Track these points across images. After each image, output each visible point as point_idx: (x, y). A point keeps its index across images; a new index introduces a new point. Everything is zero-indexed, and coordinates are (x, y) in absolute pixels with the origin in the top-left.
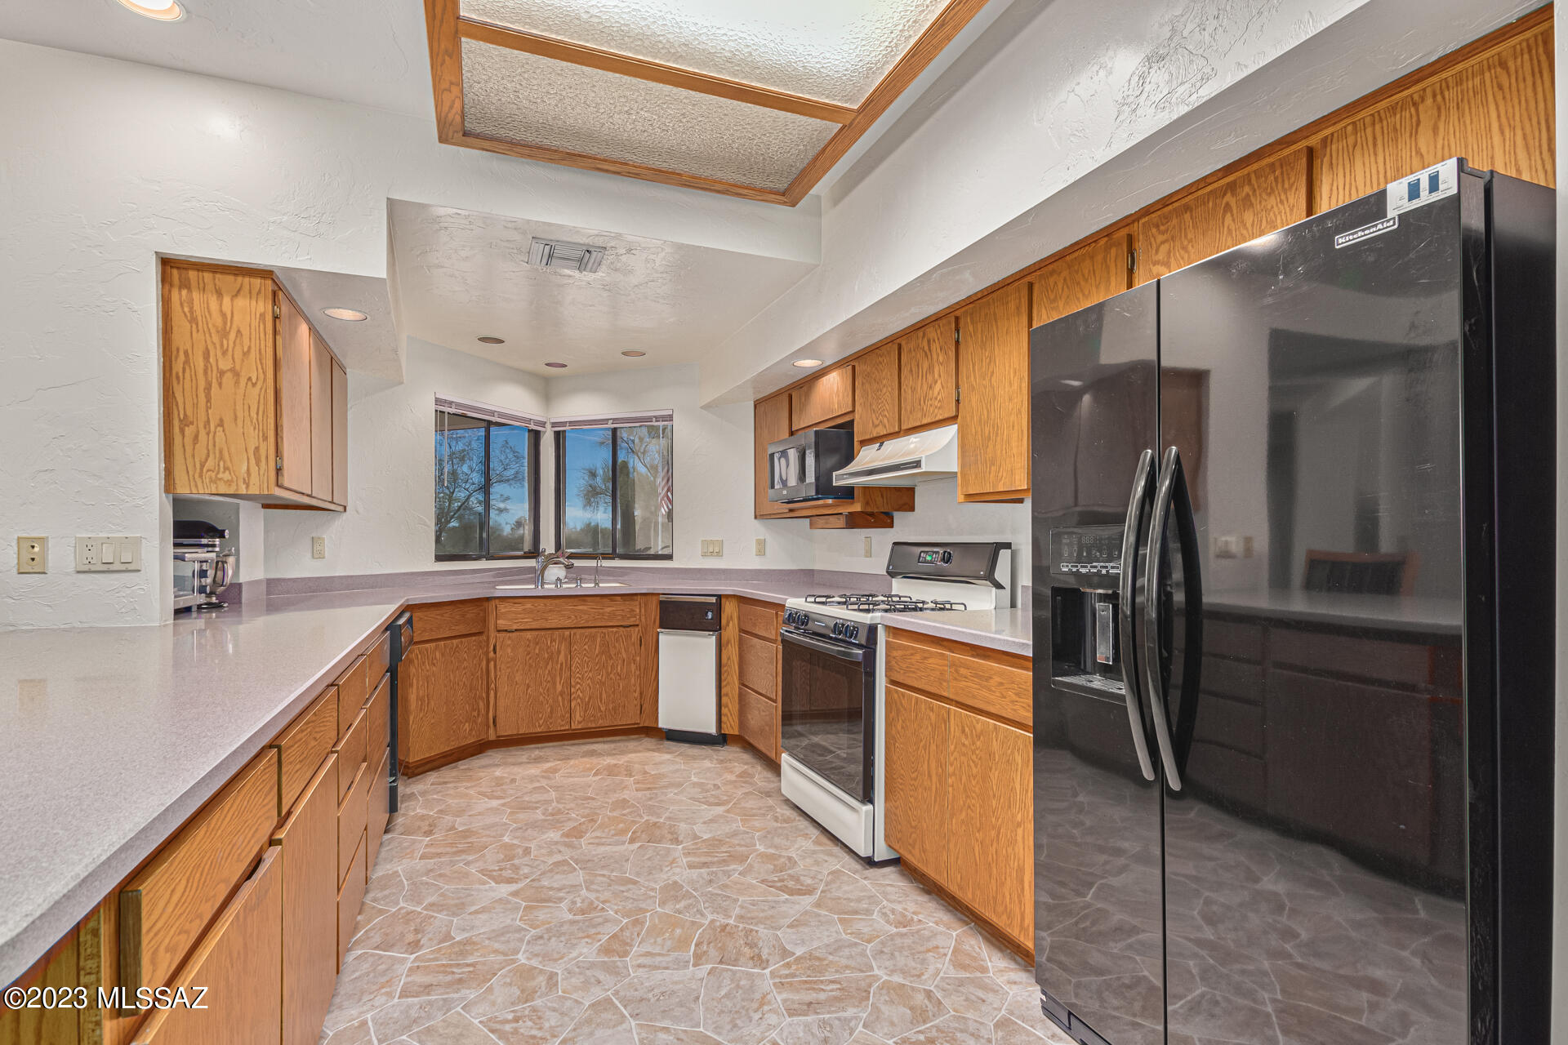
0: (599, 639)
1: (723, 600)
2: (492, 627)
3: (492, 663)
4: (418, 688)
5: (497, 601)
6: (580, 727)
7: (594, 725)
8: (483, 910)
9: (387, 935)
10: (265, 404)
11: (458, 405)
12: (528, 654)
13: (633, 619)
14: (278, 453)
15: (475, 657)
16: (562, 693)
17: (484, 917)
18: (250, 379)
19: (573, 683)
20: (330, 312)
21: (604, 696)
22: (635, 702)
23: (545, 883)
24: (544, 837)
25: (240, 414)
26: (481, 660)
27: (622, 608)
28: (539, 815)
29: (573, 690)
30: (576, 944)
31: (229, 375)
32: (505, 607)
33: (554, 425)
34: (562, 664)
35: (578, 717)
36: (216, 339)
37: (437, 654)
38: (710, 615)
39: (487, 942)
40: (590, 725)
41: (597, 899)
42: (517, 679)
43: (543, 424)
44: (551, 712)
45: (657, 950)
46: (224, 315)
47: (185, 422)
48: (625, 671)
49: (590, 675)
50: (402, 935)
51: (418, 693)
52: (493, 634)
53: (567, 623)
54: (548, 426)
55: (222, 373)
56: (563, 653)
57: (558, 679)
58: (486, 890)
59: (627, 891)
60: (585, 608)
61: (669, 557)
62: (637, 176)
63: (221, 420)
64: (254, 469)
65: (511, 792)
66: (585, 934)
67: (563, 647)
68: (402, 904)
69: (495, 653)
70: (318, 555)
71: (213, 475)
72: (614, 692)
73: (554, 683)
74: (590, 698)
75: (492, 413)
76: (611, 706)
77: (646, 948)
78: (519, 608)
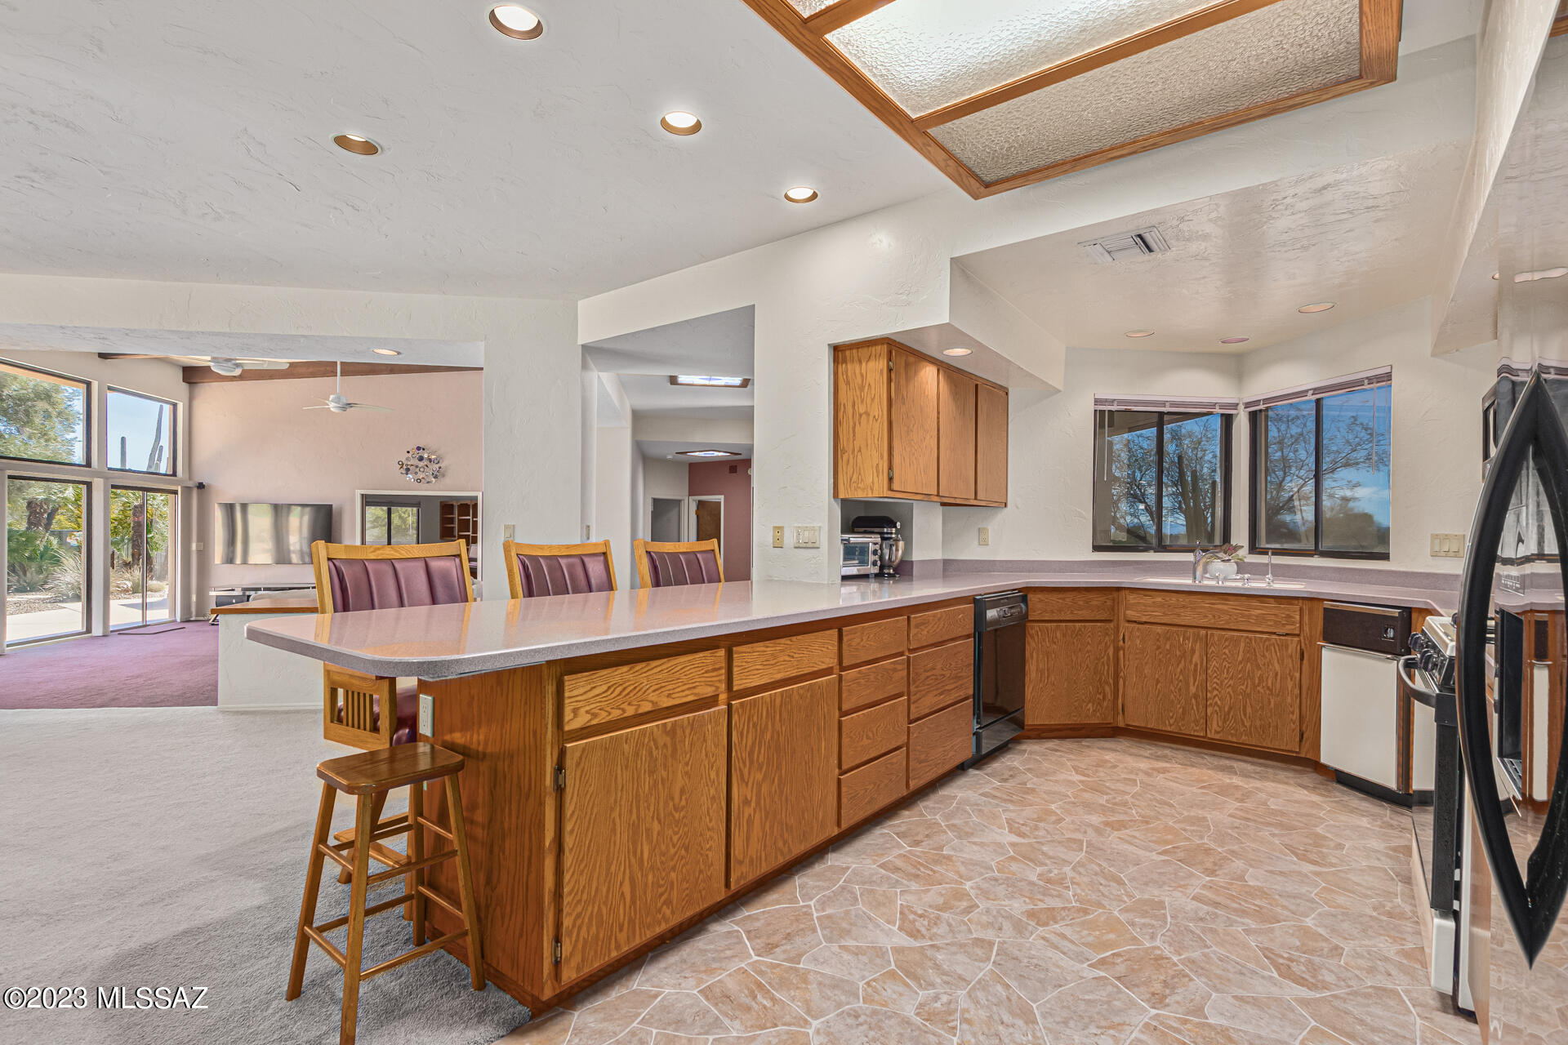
0: (1242, 645)
1: (1414, 616)
2: (1122, 617)
3: (1121, 652)
4: (1037, 661)
5: (1127, 592)
6: (1217, 737)
7: (1234, 740)
8: (982, 844)
9: (910, 829)
10: (882, 430)
11: (1120, 402)
12: (1158, 648)
13: (1288, 627)
14: (890, 468)
15: (1100, 643)
16: (1196, 696)
17: (975, 848)
18: (874, 417)
19: (1209, 688)
20: (946, 352)
21: (1249, 710)
22: (1293, 726)
23: (1045, 848)
24: (1085, 817)
25: (869, 442)
26: (1107, 648)
27: (1277, 612)
28: (1102, 800)
29: (1209, 695)
30: (1015, 898)
31: (864, 416)
32: (1134, 598)
33: (1248, 405)
34: (1196, 665)
35: (1215, 725)
36: (858, 393)
37: (1058, 634)
38: (1391, 633)
39: (959, 863)
40: (1230, 738)
41: (1072, 878)
42: (1146, 671)
43: (1235, 406)
44: (1184, 713)
45: (1074, 937)
46: (862, 375)
47: (844, 451)
48: (1278, 686)
49: (1231, 682)
50: (917, 834)
51: (1038, 666)
52: (1123, 624)
53: (1203, 622)
54: (1241, 407)
55: (861, 415)
56: (1197, 653)
57: (1192, 680)
58: (996, 833)
59: (1105, 886)
60: (1225, 607)
61: (1385, 557)
62: (1155, 146)
63: (860, 448)
64: (876, 479)
65: (1102, 774)
66: (1031, 896)
67: (1198, 647)
68: (937, 817)
69: (1124, 642)
70: (983, 542)
71: (855, 485)
72: (1262, 708)
73: (1187, 684)
74: (1230, 708)
75: (1163, 404)
76: (1258, 723)
77: (1068, 932)
78: (1148, 600)
